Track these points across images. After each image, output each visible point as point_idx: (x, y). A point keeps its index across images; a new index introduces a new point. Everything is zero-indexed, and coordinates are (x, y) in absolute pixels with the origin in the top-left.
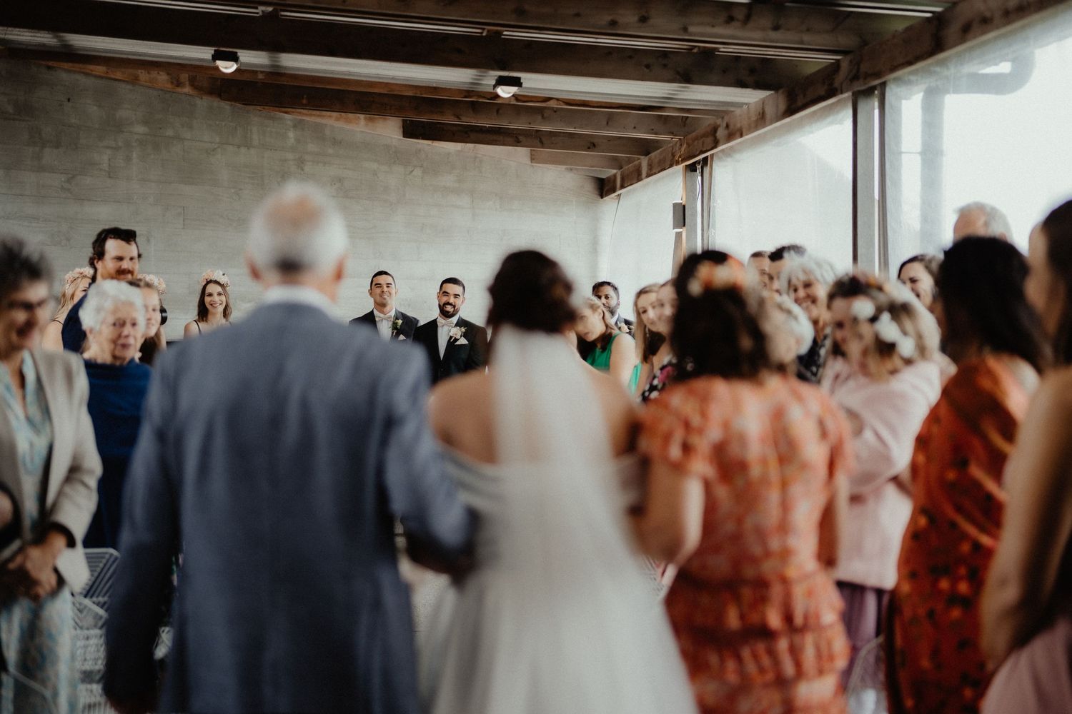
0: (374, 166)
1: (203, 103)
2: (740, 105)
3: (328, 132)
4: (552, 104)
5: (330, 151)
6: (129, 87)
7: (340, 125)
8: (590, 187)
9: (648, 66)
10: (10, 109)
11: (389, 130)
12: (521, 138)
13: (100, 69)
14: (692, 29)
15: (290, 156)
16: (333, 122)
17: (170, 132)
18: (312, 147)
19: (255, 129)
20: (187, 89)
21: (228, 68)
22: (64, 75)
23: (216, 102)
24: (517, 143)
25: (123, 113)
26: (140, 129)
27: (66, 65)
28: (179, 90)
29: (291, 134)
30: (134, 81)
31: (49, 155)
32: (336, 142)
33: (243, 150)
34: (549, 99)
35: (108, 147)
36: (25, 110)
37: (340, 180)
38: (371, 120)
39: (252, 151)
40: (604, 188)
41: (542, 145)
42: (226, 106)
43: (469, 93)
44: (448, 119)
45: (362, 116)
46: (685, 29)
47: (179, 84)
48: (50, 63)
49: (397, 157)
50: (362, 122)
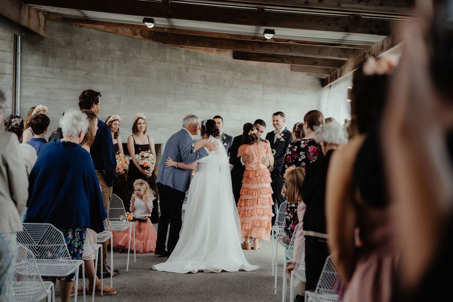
0: (220, 71)
1: (146, 42)
2: (373, 43)
3: (200, 56)
4: (291, 43)
5: (201, 64)
6: (114, 35)
7: (205, 53)
8: (317, 82)
9: (329, 24)
10: (63, 43)
11: (227, 56)
12: (284, 59)
13: (102, 27)
14: (342, 5)
15: (182, 66)
16: (202, 52)
17: (131, 55)
18: (192, 62)
19: (168, 54)
20: (139, 36)
21: (150, 26)
22: (86, 30)
23: (151, 42)
24: (282, 62)
25: (111, 46)
26: (119, 53)
27: (88, 25)
28: (135, 37)
29: (183, 57)
30: (116, 32)
31: (79, 63)
32: (203, 61)
33: (162, 63)
34: (289, 40)
35: (104, 61)
36: (69, 44)
37: (204, 77)
38: (219, 51)
39: (166, 63)
40: (324, 83)
41: (293, 62)
42: (156, 44)
43: (254, 38)
44: (249, 50)
45: (215, 49)
46: (339, 5)
47: (135, 34)
48: (81, 24)
49: (229, 67)
50: (215, 52)
